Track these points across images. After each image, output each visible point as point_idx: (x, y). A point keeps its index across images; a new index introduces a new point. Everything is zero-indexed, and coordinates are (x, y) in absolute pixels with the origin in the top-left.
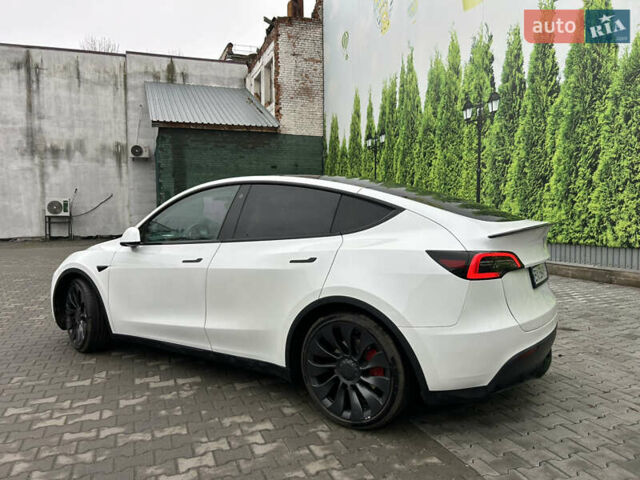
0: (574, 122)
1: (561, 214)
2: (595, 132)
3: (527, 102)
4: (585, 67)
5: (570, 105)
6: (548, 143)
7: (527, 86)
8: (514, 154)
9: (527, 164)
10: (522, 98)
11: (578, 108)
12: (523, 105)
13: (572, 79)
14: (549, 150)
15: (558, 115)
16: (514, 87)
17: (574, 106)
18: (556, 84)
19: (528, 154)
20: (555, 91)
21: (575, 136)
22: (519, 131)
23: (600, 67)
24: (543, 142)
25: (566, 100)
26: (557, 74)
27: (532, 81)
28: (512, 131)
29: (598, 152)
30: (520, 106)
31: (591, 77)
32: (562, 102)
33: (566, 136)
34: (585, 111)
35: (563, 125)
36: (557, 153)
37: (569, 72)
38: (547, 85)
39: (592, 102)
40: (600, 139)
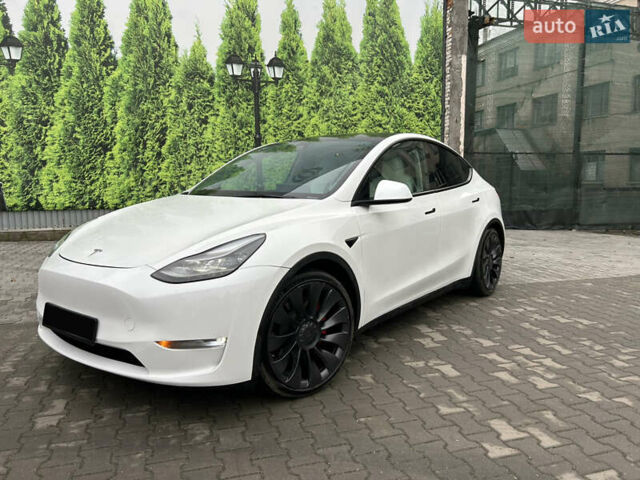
0: (137, 99)
1: (130, 181)
2: (160, 113)
3: (70, 60)
4: (145, 52)
5: (131, 82)
6: (107, 113)
7: (70, 46)
8: (56, 116)
9: (77, 129)
10: (63, 56)
11: (140, 87)
12: (65, 64)
13: (131, 57)
14: (109, 120)
15: (117, 88)
16: (47, 40)
17: (136, 84)
18: (111, 56)
19: (79, 118)
20: (111, 63)
21: (140, 111)
22: (62, 92)
23: (161, 58)
24: (101, 110)
25: (126, 76)
26: (112, 47)
27: (78, 43)
28: (50, 90)
29: (166, 129)
30: (60, 64)
31: (152, 62)
32: (121, 76)
33: (129, 110)
34: (148, 91)
35: (125, 100)
36: (119, 124)
37: (127, 50)
38: (99, 53)
39: (155, 85)
40: (167, 119)
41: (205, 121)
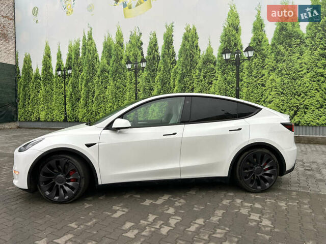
0: (183, 76)
2: (191, 82)
3: (161, 65)
4: (187, 55)
5: (181, 69)
6: (172, 83)
7: (161, 58)
8: (155, 87)
9: (162, 91)
10: (158, 63)
11: (184, 71)
12: (159, 66)
13: (182, 59)
14: (172, 86)
15: (176, 72)
16: (154, 58)
17: (183, 70)
18: (174, 60)
19: (162, 87)
20: (174, 63)
21: (183, 81)
22: (157, 77)
23: (193, 57)
24: (170, 83)
25: (179, 67)
26: (175, 56)
27: (163, 57)
28: (154, 77)
29: (194, 88)
30: (157, 66)
31: (190, 59)
32: (177, 68)
33: (180, 81)
34: (187, 72)
35: (178, 77)
37: (180, 56)
38: (170, 60)
39: (190, 69)
40: (194, 84)
41: (211, 83)
